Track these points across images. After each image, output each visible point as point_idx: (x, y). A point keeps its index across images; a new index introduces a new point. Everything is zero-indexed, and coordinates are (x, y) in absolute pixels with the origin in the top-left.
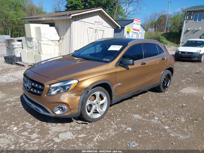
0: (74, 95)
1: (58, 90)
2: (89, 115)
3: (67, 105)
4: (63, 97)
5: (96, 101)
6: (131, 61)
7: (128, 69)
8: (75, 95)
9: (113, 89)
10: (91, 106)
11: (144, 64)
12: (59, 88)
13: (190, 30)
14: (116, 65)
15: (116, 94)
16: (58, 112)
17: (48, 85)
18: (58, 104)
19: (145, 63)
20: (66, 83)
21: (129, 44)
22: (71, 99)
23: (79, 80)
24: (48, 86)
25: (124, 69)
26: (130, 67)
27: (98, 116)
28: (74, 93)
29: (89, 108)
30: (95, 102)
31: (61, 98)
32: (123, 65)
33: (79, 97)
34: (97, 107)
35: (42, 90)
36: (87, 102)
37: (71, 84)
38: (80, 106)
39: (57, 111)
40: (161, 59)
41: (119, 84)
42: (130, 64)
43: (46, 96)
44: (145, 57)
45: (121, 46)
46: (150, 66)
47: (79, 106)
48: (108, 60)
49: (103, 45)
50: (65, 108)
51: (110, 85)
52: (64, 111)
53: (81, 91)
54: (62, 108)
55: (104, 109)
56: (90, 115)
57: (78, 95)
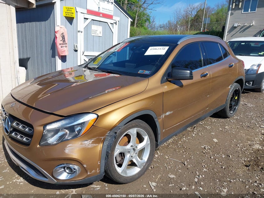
0: (91, 142)
1: (60, 134)
2: (120, 172)
3: (78, 163)
4: (69, 148)
5: (131, 146)
6: (187, 73)
7: (182, 86)
8: (93, 143)
9: (159, 122)
10: (122, 155)
11: (205, 76)
12: (62, 130)
13: (238, 26)
14: (162, 82)
15: (164, 130)
16: (64, 176)
17: (42, 125)
18: (61, 162)
19: (207, 74)
20: (74, 122)
21: (179, 43)
22: (85, 150)
23: (99, 115)
24: (42, 128)
25: (175, 86)
26: (184, 82)
27: (136, 171)
28: (90, 139)
29: (119, 159)
30: (129, 147)
31: (67, 151)
32: (174, 79)
33: (100, 145)
34: (134, 155)
35: (30, 136)
36: (116, 149)
37: (84, 123)
38: (103, 162)
39: (61, 173)
40: (227, 66)
41: (168, 114)
42: (186, 77)
43: (38, 146)
44: (205, 65)
45: (167, 48)
46: (213, 78)
47: (100, 162)
48: (147, 72)
49: (135, 48)
50: (75, 169)
51: (154, 116)
52: (73, 173)
53: (103, 134)
54: (69, 168)
55: (146, 157)
56: (122, 172)
57: (97, 142)
